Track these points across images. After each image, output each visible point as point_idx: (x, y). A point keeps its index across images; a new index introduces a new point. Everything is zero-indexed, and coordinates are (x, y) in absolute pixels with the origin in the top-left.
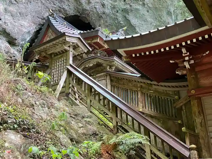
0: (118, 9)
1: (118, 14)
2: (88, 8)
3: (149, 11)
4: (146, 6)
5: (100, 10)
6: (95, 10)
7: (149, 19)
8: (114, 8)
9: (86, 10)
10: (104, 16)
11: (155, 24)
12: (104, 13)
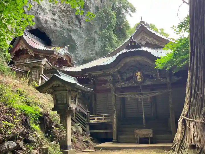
0: (64, 28)
1: (64, 31)
2: (45, 26)
3: (84, 31)
4: (82, 28)
5: (53, 27)
6: (50, 28)
7: (83, 36)
8: (62, 27)
9: (44, 27)
10: (55, 32)
11: (86, 39)
12: (56, 30)
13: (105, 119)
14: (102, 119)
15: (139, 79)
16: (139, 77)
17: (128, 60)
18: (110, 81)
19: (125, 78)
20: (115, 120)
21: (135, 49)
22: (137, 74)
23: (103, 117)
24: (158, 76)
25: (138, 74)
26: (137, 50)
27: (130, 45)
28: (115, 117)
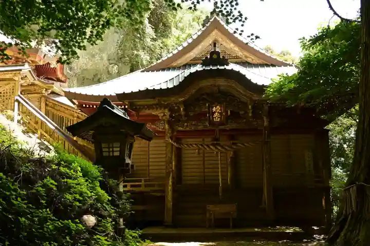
13: (146, 186)
14: (139, 186)
15: (217, 117)
16: (216, 115)
17: (205, 83)
18: (164, 118)
19: (191, 114)
20: (170, 188)
21: (218, 67)
22: (214, 109)
23: (143, 183)
24: (250, 115)
25: (217, 109)
26: (222, 68)
27: (209, 57)
28: (170, 183)
